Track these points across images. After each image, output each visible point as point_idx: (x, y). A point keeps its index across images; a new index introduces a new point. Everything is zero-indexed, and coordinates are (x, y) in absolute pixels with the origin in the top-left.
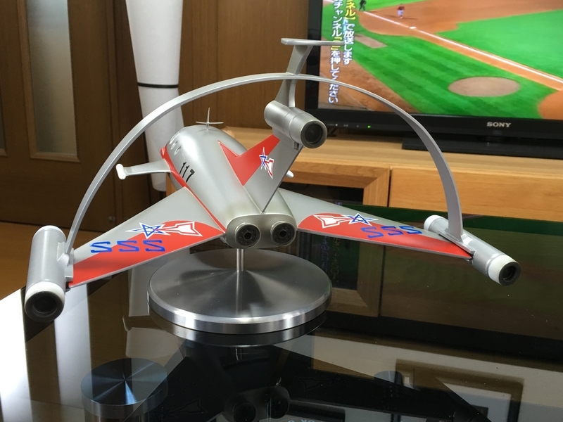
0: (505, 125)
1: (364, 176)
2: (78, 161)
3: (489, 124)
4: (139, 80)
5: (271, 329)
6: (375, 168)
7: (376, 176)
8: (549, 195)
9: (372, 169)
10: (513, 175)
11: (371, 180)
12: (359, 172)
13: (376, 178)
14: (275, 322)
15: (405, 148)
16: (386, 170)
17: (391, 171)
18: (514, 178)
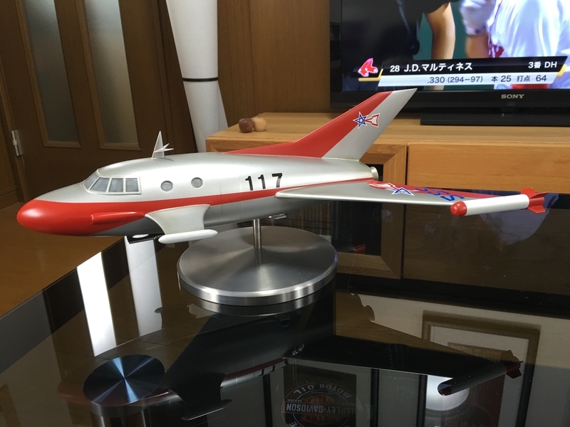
0: (519, 97)
1: (383, 153)
2: (139, 149)
3: (504, 96)
4: (184, 76)
5: (284, 300)
6: (393, 145)
7: (394, 152)
8: (560, 162)
9: (390, 147)
10: (524, 145)
11: (389, 156)
12: (378, 150)
13: (394, 155)
14: (287, 294)
15: (422, 124)
16: (403, 146)
17: (408, 147)
18: (526, 148)
